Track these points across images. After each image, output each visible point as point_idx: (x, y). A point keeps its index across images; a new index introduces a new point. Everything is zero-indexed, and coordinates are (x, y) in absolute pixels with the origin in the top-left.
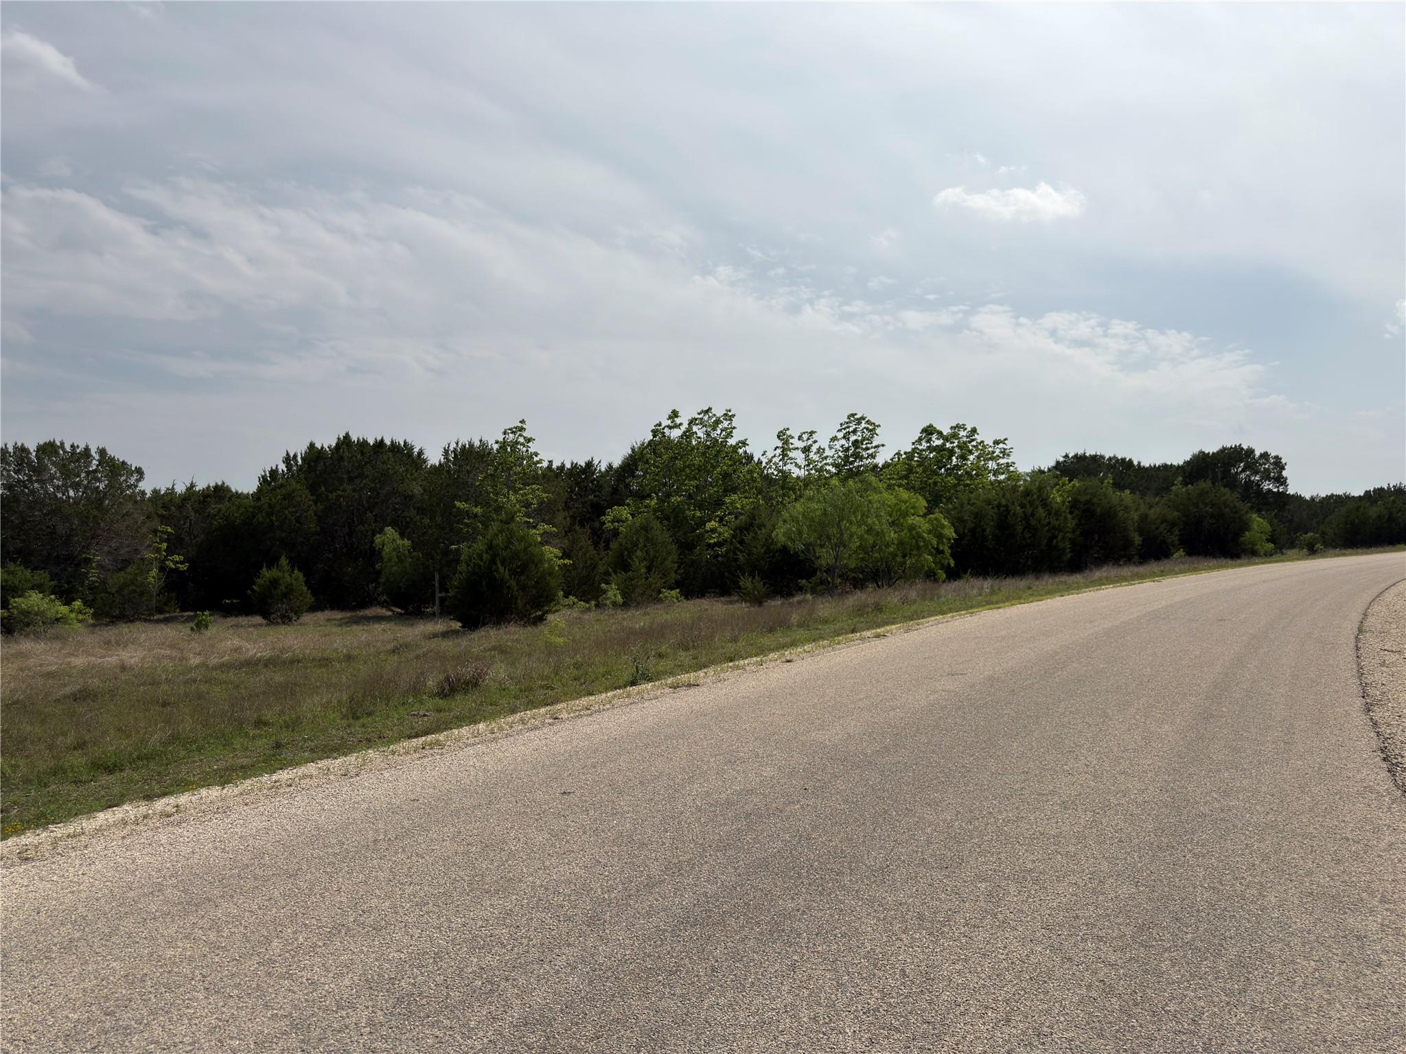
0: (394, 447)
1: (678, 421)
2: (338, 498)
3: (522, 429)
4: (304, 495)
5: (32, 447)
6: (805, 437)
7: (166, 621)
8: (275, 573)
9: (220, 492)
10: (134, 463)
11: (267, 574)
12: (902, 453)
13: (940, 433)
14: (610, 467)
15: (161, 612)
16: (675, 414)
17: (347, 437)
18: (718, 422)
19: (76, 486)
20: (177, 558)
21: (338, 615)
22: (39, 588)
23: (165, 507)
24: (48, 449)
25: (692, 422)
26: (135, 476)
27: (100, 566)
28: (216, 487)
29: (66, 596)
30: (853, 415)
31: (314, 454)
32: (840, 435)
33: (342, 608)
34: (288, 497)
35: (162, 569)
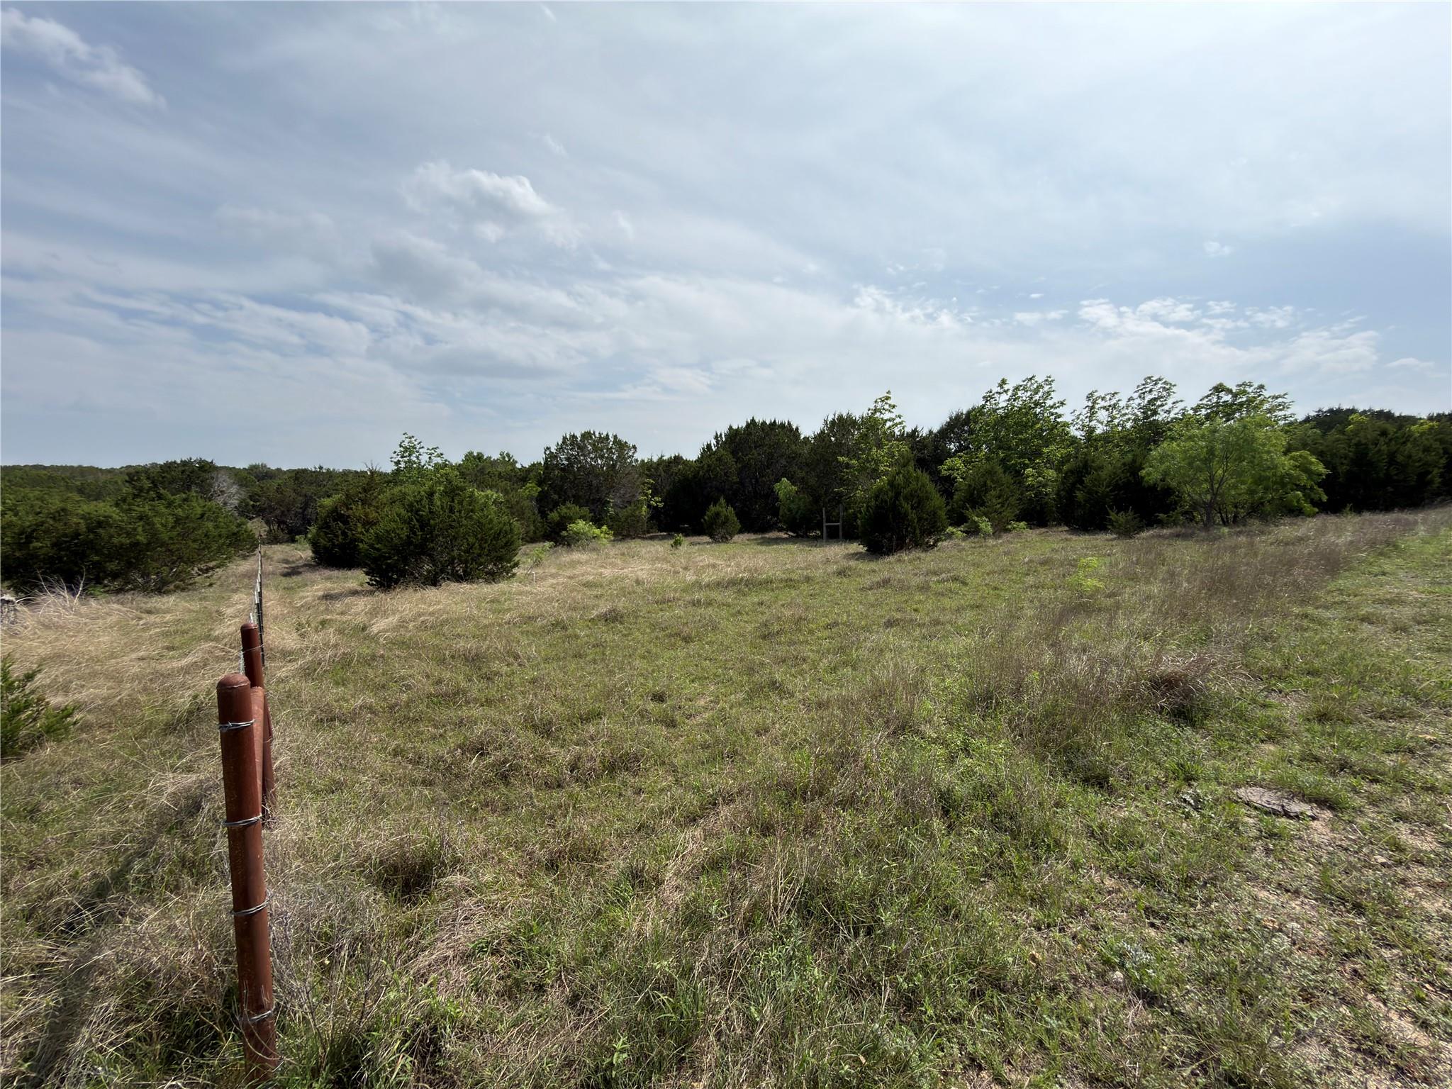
0: (782, 425)
1: (1006, 387)
2: (749, 459)
3: (888, 398)
4: (729, 459)
5: (578, 435)
6: (1108, 397)
7: (652, 538)
8: (718, 508)
9: (677, 460)
10: (631, 443)
11: (713, 509)
12: (1188, 408)
13: (1229, 391)
14: (931, 432)
15: (648, 532)
16: (1004, 382)
17: (753, 420)
18: (1040, 386)
19: (602, 457)
20: (656, 498)
21: (753, 536)
22: (583, 518)
23: (649, 470)
24: (587, 435)
25: (1017, 388)
26: (633, 450)
27: (615, 505)
28: (675, 457)
29: (598, 522)
30: (1149, 378)
31: (733, 434)
32: (1136, 395)
33: (755, 532)
34: (719, 459)
35: (649, 506)
